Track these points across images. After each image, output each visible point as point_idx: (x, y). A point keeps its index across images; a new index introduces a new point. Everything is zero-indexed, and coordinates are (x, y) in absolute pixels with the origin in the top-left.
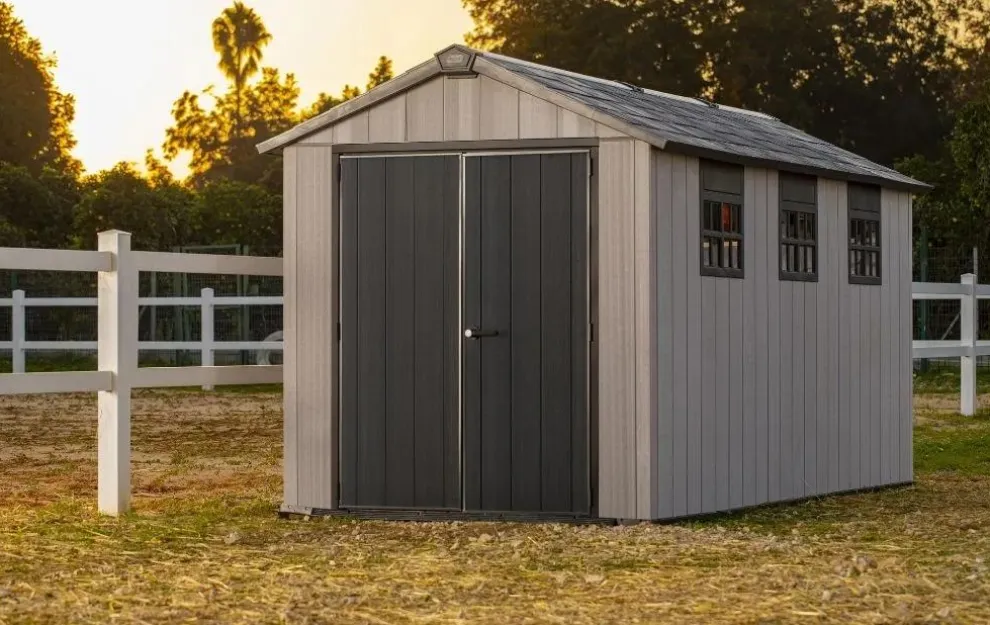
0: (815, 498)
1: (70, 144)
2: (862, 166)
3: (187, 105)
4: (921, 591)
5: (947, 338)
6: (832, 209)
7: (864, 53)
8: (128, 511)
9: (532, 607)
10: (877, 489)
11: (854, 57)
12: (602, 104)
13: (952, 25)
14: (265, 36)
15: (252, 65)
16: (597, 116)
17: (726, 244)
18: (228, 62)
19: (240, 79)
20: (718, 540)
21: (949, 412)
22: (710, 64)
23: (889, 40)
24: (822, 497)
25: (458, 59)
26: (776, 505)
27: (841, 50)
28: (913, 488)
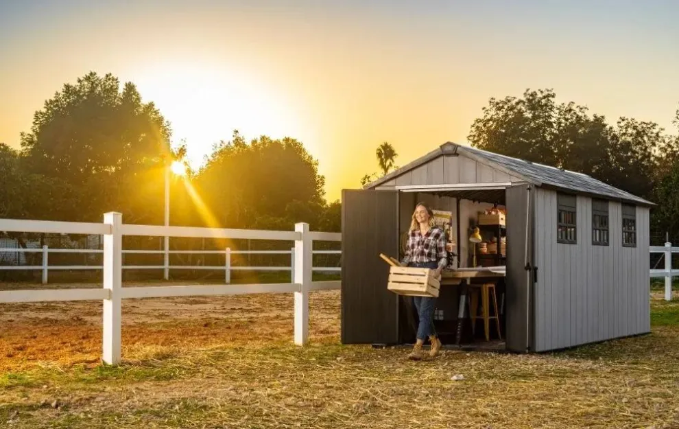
0: (608, 341)
1: (324, 194)
2: (627, 196)
3: (367, 180)
4: (665, 396)
5: (657, 268)
6: (615, 214)
7: (619, 159)
8: (307, 344)
9: (476, 401)
10: (635, 336)
11: (616, 160)
12: (513, 167)
13: (653, 148)
14: (395, 155)
15: (391, 165)
16: (511, 173)
17: (569, 230)
18: (382, 164)
19: (386, 170)
20: (565, 363)
21: (661, 299)
22: (561, 164)
23: (629, 154)
24: (611, 340)
25: (450, 148)
26: (591, 344)
27: (611, 158)
28: (650, 335)
